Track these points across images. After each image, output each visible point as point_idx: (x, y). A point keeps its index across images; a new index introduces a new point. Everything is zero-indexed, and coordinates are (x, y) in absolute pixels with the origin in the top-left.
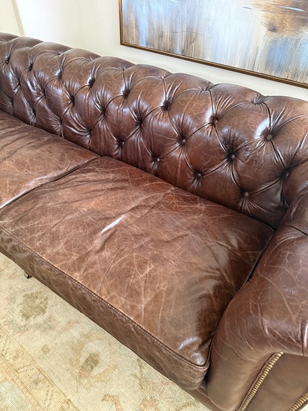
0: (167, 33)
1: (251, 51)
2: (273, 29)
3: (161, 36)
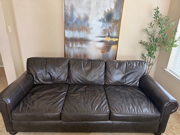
0: (79, 55)
1: (99, 57)
2: (102, 52)
3: (77, 56)
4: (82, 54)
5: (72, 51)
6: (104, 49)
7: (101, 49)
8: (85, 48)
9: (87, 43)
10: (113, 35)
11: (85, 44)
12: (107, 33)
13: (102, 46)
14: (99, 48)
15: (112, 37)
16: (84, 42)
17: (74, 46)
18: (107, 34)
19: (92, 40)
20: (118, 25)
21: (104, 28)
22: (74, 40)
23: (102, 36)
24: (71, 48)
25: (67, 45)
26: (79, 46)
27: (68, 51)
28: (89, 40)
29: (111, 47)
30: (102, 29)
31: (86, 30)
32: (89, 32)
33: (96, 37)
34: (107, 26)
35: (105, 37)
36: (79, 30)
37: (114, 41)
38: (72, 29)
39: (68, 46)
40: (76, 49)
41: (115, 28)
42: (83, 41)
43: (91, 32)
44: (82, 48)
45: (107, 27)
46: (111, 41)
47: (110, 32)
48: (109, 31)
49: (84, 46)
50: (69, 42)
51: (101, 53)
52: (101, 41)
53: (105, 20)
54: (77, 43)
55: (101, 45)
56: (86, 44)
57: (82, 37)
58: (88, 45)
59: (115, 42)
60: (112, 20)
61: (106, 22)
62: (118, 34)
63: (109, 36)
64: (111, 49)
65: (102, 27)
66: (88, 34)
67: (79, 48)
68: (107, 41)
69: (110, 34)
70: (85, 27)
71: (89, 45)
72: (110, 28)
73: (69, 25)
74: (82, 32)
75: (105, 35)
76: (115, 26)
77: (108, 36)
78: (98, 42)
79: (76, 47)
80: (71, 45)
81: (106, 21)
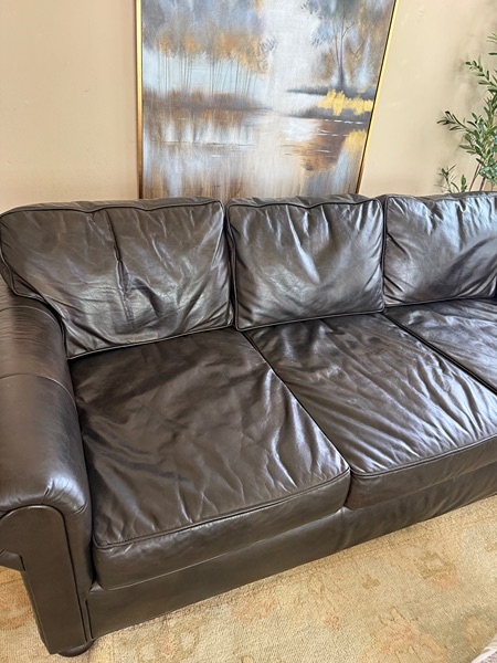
4: (221, 182)
5: (177, 169)
6: (317, 154)
7: (304, 153)
8: (235, 149)
9: (247, 120)
10: (355, 85)
11: (239, 126)
12: (336, 72)
13: (309, 137)
14: (296, 149)
15: (350, 95)
16: (236, 117)
17: (188, 137)
18: (335, 80)
19: (271, 109)
20: (378, 38)
21: (325, 47)
22: (186, 106)
23: (313, 85)
24: (172, 148)
25: (151, 137)
26: (209, 135)
27: (154, 166)
28: (256, 109)
29: (343, 139)
30: (314, 54)
31: (248, 52)
32: (261, 64)
33: (290, 91)
34: (339, 36)
35: (324, 92)
36: (214, 52)
37: (359, 112)
38: (177, 45)
39: (158, 140)
40: (197, 158)
41: (367, 49)
42: (232, 110)
43: (269, 66)
44: (222, 149)
45: (339, 40)
46: (348, 113)
47: (345, 70)
48: (344, 62)
49: (234, 137)
50: (162, 116)
51: (303, 170)
52: (310, 114)
53: (333, 7)
54: (201, 121)
55: (307, 131)
56: (243, 128)
57: (226, 92)
58: (251, 134)
59: (359, 118)
60: (361, 11)
61: (334, 15)
62: (374, 81)
63: (341, 88)
64: (342, 151)
65: (316, 42)
66: (253, 77)
67: (210, 148)
68: (331, 110)
69: (347, 77)
70: (243, 35)
71: (258, 130)
72: (348, 47)
73: (162, 21)
74: (225, 62)
75: (326, 85)
76: (369, 40)
77: (338, 90)
78: (295, 116)
79: (195, 144)
80: (169, 135)
81: (337, 9)
